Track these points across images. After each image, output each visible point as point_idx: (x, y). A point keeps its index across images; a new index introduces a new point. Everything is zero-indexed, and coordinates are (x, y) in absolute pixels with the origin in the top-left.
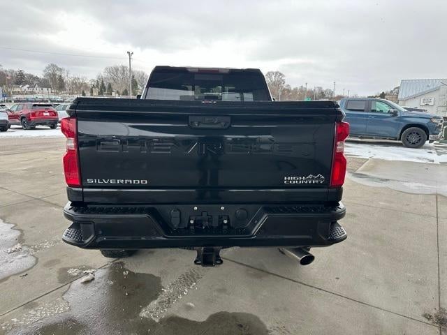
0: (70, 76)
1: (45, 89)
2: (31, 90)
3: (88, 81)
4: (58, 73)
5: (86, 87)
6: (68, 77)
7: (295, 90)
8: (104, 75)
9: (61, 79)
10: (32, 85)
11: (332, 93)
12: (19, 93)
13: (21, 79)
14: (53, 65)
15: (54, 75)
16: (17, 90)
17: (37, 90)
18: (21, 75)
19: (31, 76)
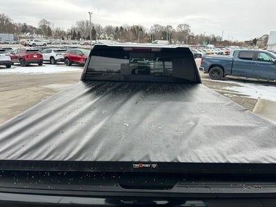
0: (55, 27)
1: (40, 35)
2: (31, 36)
3: (66, 30)
4: (47, 25)
5: (65, 34)
6: (53, 28)
7: (197, 36)
8: (76, 26)
9: (49, 29)
10: (32, 33)
11: (221, 39)
12: (24, 38)
13: (25, 29)
14: (44, 20)
15: (45, 26)
16: (23, 36)
17: (35, 35)
18: (25, 26)
19: (31, 27)
